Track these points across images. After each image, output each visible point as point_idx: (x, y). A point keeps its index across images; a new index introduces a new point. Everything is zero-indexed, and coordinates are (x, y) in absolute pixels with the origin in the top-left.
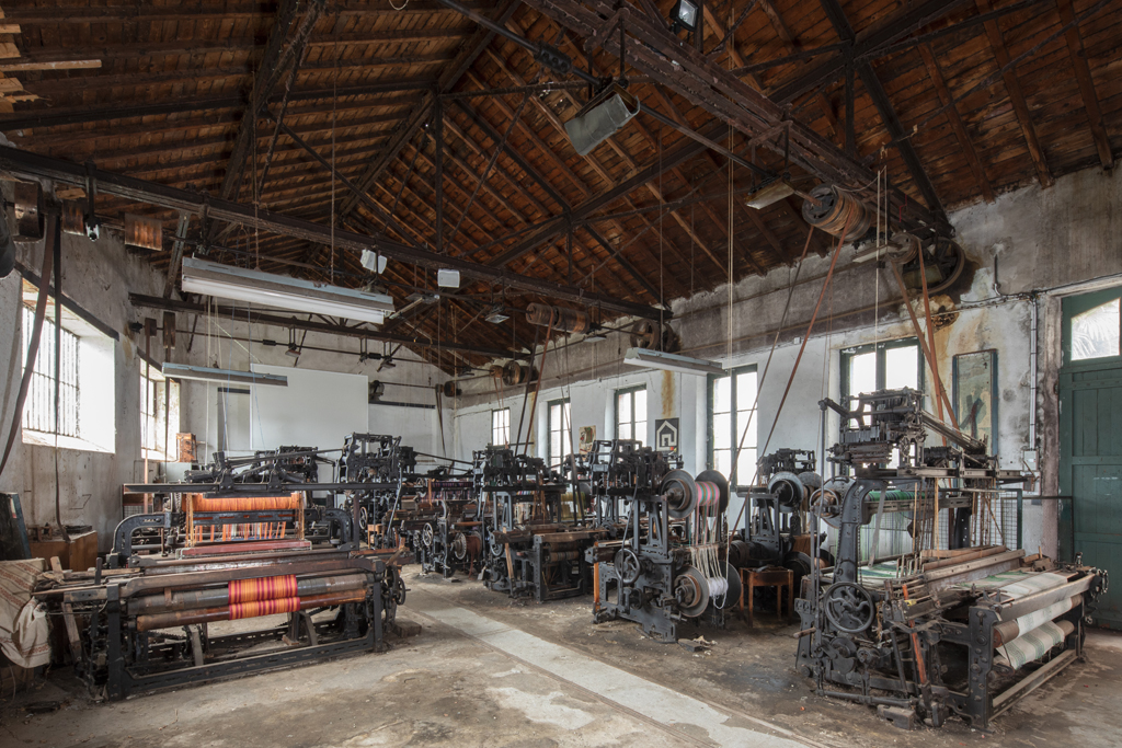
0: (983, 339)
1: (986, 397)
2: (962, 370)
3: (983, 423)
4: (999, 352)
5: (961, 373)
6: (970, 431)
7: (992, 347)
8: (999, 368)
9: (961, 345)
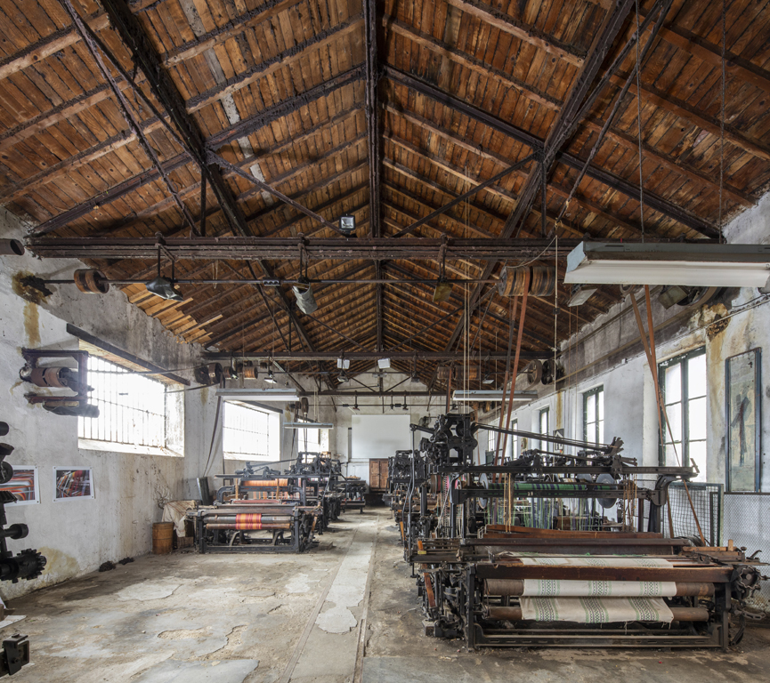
0: (749, 339)
1: (751, 395)
2: (733, 371)
3: (750, 420)
4: (763, 350)
5: (732, 374)
6: (739, 428)
7: (757, 346)
8: (763, 365)
9: (733, 348)
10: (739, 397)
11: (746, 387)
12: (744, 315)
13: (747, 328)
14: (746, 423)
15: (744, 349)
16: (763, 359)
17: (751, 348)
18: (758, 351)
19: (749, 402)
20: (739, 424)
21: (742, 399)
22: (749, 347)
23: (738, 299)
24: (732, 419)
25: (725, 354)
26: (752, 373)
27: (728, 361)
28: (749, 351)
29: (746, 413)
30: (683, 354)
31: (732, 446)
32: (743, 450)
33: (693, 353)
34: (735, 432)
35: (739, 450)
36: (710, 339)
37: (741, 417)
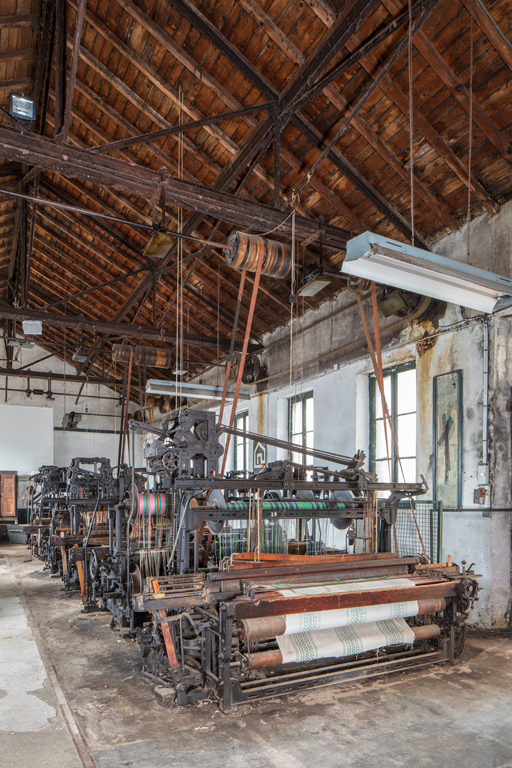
0: (454, 360)
1: (455, 416)
2: (440, 390)
3: (453, 440)
4: (464, 372)
5: (439, 393)
6: (444, 447)
7: (459, 368)
8: (464, 387)
9: (439, 367)
10: (444, 415)
11: (450, 407)
12: (449, 336)
13: (451, 349)
14: (450, 442)
15: (448, 369)
16: (464, 381)
17: (455, 369)
18: (460, 372)
19: (452, 422)
20: (444, 442)
21: (447, 418)
22: (452, 368)
23: (444, 320)
24: (439, 437)
25: (433, 373)
26: (455, 394)
27: (435, 379)
28: (453, 372)
29: (451, 432)
30: (393, 367)
31: (439, 464)
32: (448, 469)
33: (402, 368)
34: (441, 451)
35: (444, 468)
36: (420, 355)
37: (446, 436)
